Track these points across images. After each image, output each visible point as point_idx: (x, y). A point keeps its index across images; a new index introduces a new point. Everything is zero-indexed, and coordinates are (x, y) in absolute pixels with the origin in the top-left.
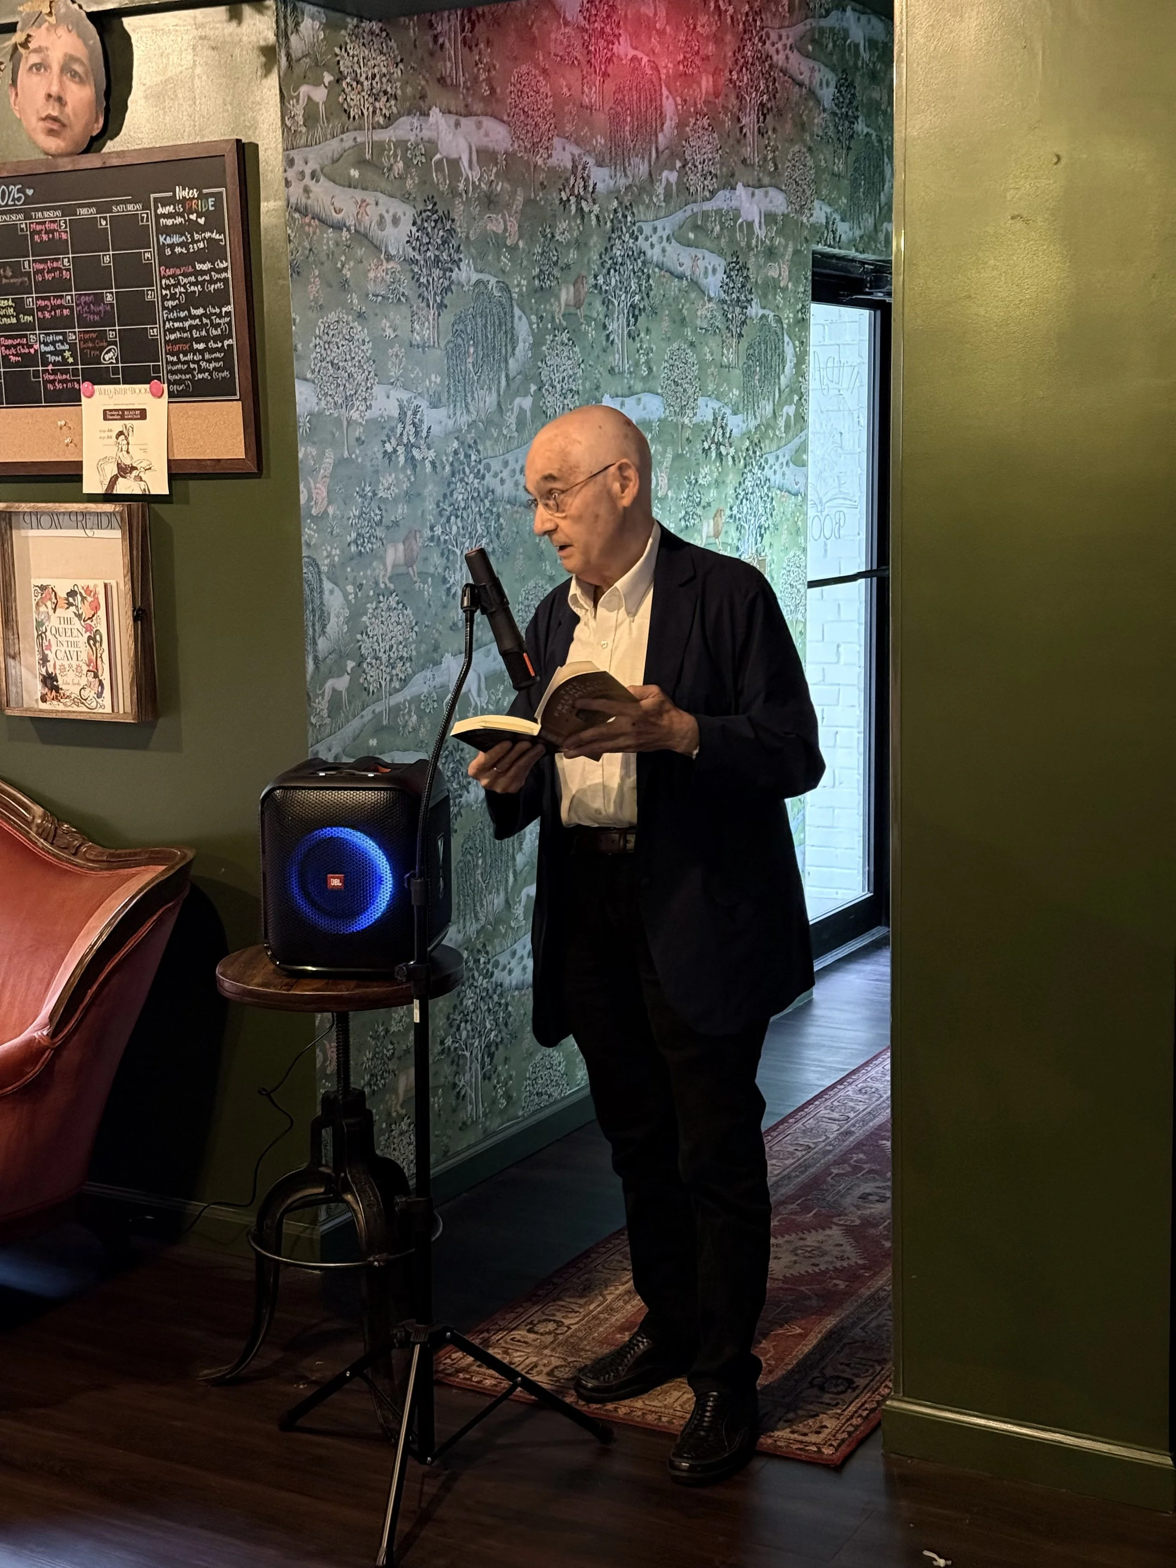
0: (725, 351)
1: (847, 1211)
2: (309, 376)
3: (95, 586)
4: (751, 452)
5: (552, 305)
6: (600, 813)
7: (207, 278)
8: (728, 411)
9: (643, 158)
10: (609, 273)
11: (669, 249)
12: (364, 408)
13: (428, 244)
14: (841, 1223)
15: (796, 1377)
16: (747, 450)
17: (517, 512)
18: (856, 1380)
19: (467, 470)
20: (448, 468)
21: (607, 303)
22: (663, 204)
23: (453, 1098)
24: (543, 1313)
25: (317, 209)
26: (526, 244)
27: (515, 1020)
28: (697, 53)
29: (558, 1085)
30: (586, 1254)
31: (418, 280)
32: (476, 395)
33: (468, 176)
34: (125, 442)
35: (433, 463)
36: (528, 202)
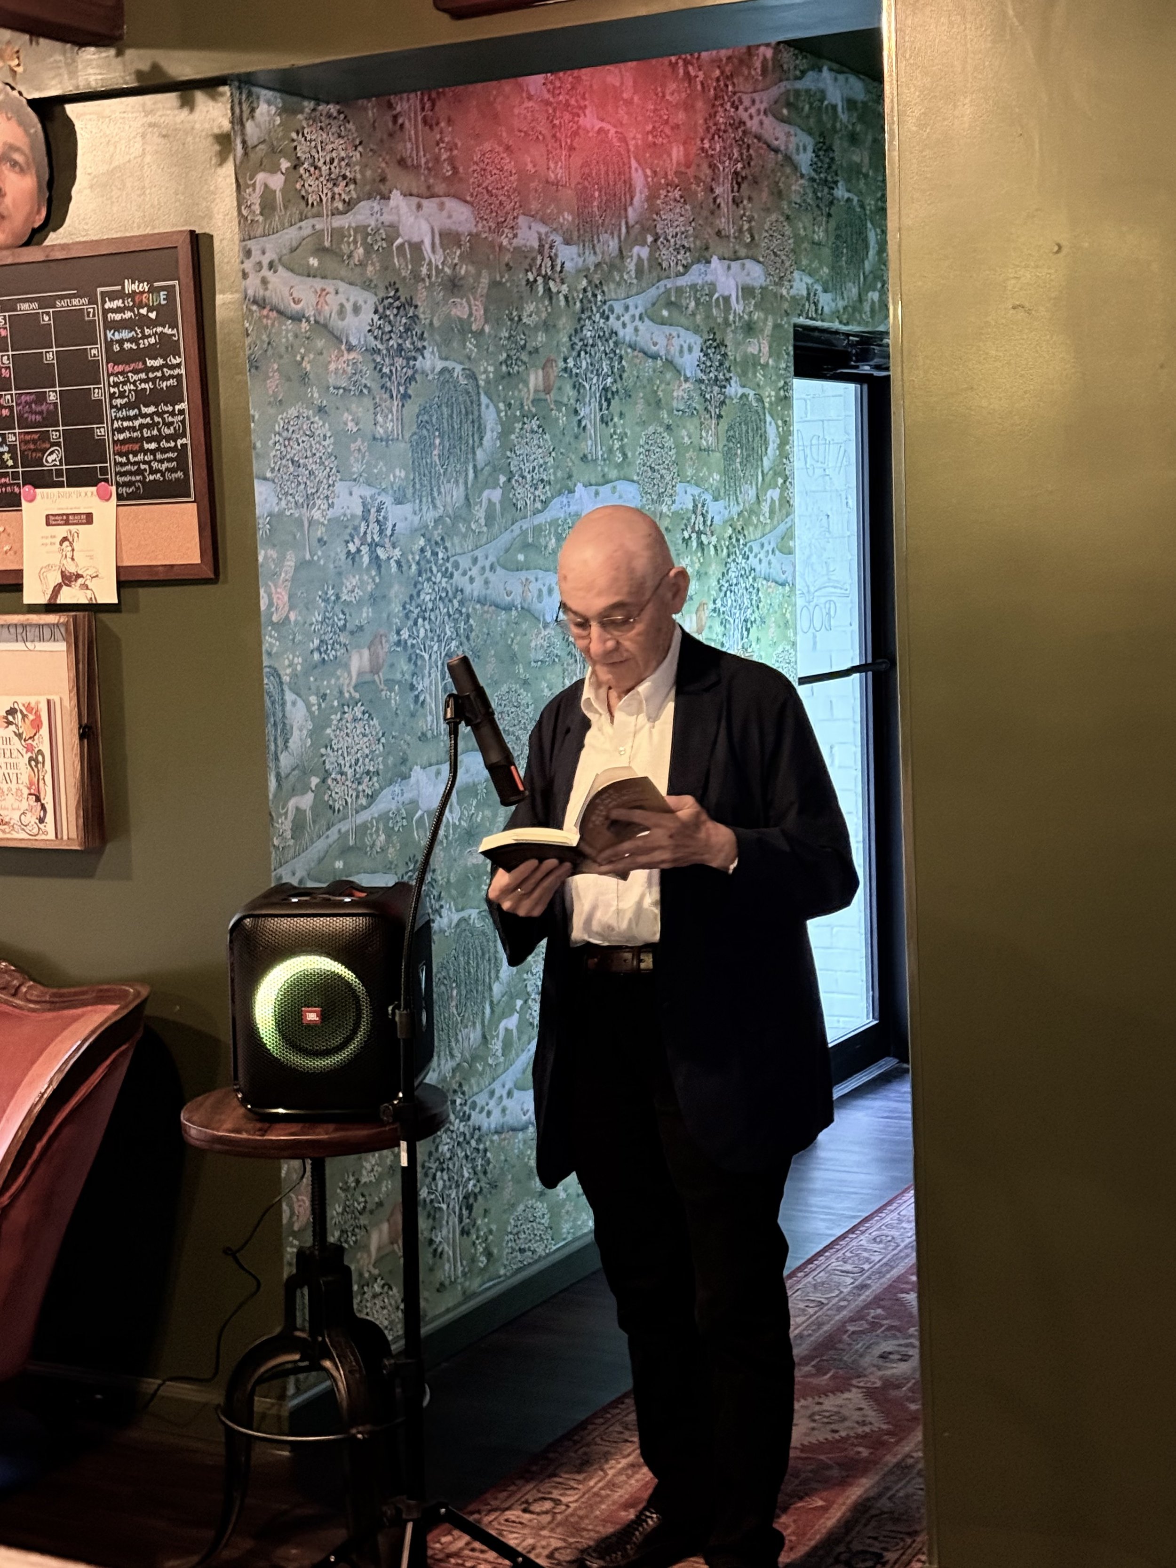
0: (704, 434)
1: (867, 1372)
2: (269, 475)
3: (37, 703)
4: (734, 540)
5: (520, 391)
6: (613, 929)
7: (159, 374)
8: (708, 497)
9: (612, 234)
10: (579, 355)
11: (642, 327)
12: (326, 506)
13: (390, 332)
14: (861, 1384)
15: (821, 1552)
16: (730, 538)
17: (487, 612)
18: (885, 1554)
19: (435, 569)
20: (414, 567)
21: (577, 387)
22: (635, 281)
23: (430, 1256)
24: (539, 1491)
25: (275, 300)
26: (493, 327)
27: (495, 1167)
28: (667, 122)
29: (542, 1239)
30: (583, 1426)
31: (381, 370)
32: (442, 490)
33: (430, 261)
34: (70, 548)
35: (398, 563)
36: (495, 284)
